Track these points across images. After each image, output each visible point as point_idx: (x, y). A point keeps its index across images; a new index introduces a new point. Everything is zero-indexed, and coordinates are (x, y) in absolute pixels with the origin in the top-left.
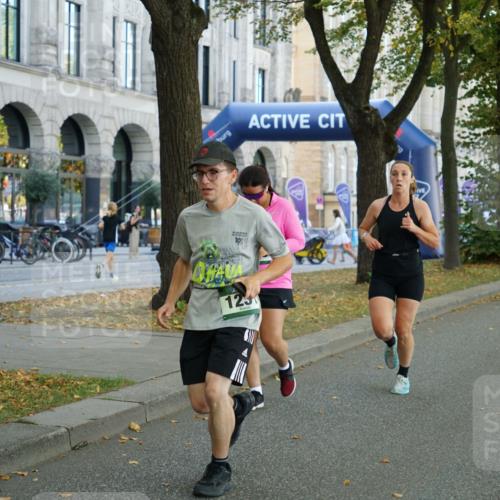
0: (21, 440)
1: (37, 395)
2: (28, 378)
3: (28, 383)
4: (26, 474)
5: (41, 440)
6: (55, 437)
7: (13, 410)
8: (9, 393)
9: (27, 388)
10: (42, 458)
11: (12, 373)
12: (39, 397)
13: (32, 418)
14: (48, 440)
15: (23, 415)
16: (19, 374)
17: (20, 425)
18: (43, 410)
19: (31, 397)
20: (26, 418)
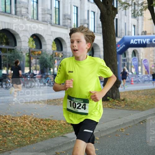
0: (63, 142)
1: (67, 128)
2: (64, 123)
3: (64, 124)
4: (65, 152)
5: (69, 142)
6: (73, 141)
7: (60, 132)
8: (59, 127)
9: (64, 126)
10: (69, 148)
11: (60, 121)
12: (68, 129)
13: (66, 135)
14: (71, 142)
15: (63, 134)
16: (62, 121)
17: (63, 137)
18: (69, 132)
19: (66, 128)
20: (64, 135)
